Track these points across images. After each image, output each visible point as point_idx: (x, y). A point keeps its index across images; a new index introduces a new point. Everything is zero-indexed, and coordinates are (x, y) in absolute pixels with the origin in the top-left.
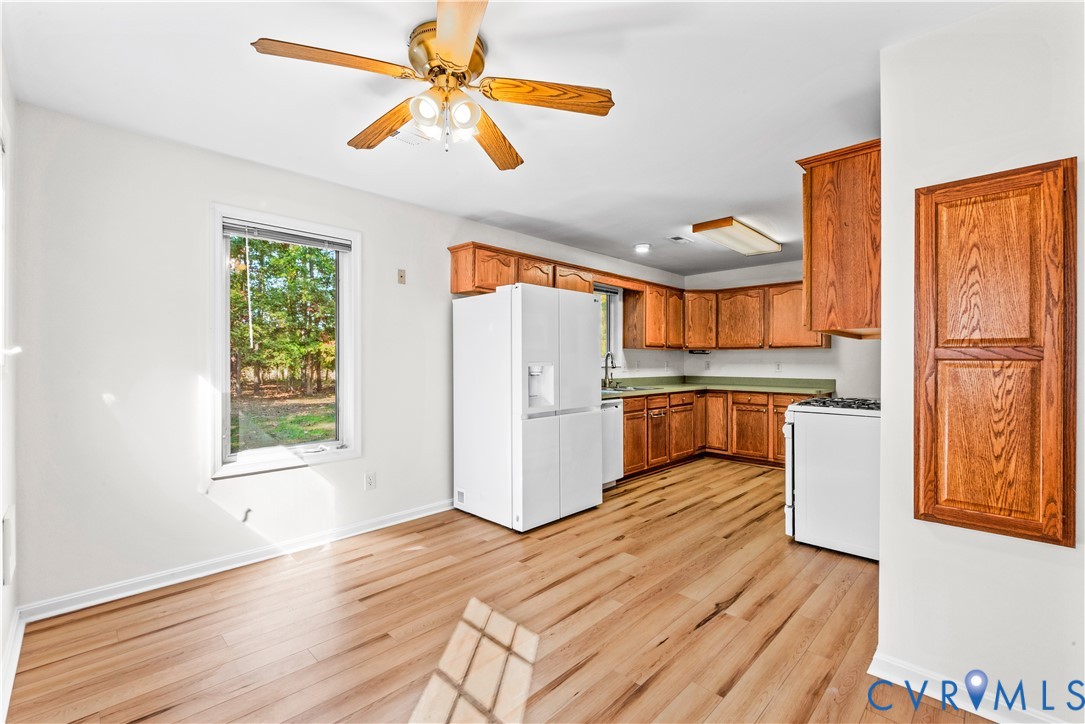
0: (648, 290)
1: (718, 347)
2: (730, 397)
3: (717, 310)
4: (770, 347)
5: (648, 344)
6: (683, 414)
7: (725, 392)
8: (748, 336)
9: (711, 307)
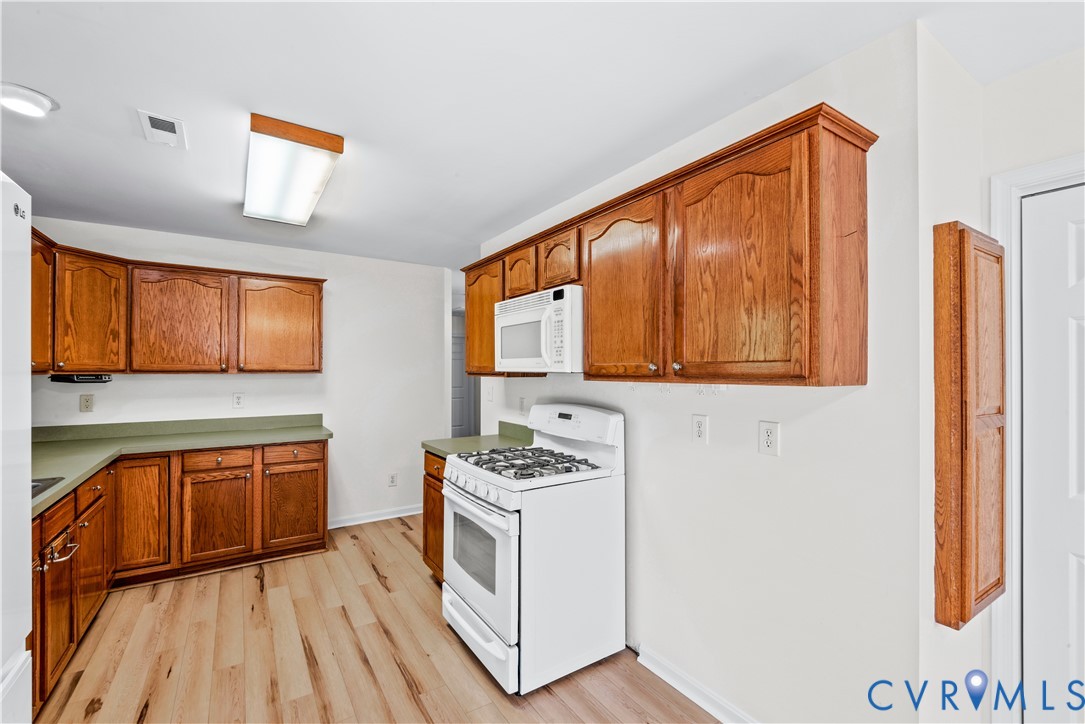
1: (130, 369)
2: (176, 461)
3: (130, 300)
4: (241, 370)
7: (165, 455)
8: (198, 350)
9: (115, 290)
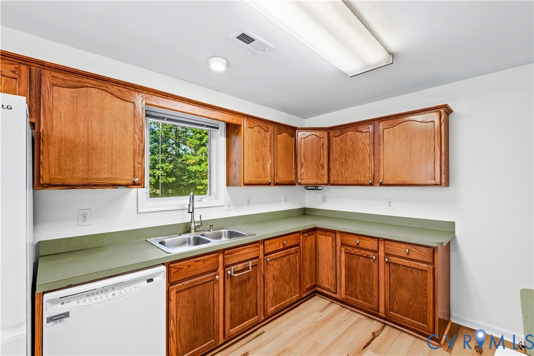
0: (245, 123)
1: (329, 183)
2: (338, 236)
3: (329, 148)
4: (381, 184)
5: (246, 181)
6: (285, 260)
7: (334, 232)
8: (358, 172)
9: (323, 144)
